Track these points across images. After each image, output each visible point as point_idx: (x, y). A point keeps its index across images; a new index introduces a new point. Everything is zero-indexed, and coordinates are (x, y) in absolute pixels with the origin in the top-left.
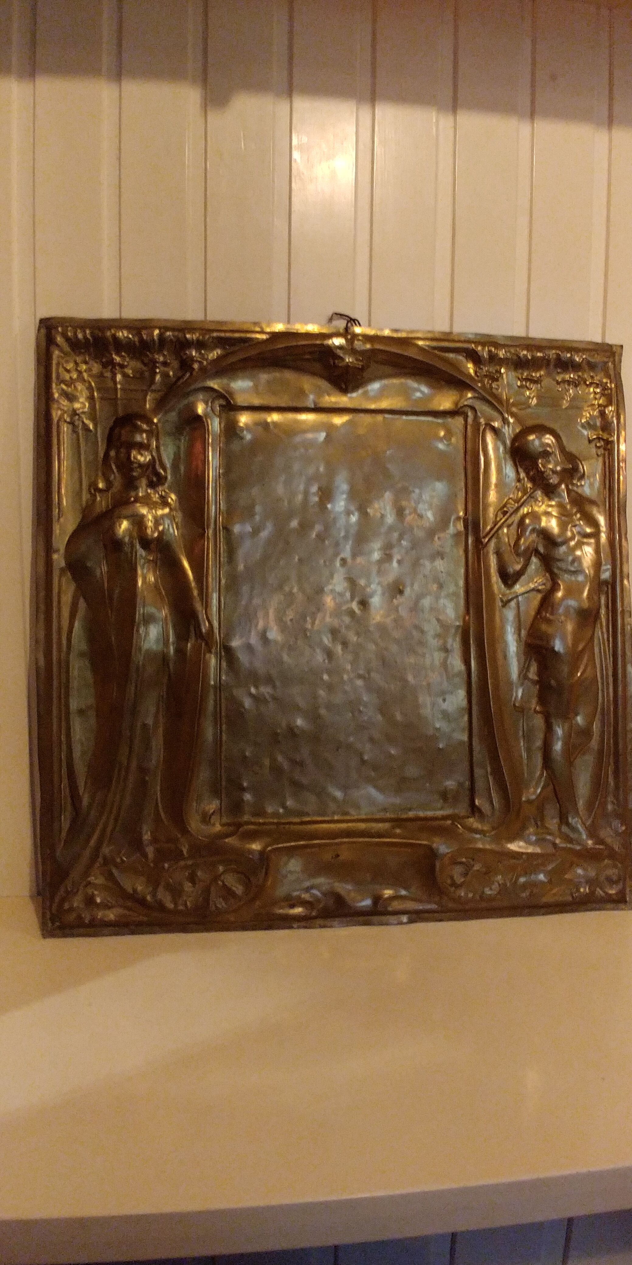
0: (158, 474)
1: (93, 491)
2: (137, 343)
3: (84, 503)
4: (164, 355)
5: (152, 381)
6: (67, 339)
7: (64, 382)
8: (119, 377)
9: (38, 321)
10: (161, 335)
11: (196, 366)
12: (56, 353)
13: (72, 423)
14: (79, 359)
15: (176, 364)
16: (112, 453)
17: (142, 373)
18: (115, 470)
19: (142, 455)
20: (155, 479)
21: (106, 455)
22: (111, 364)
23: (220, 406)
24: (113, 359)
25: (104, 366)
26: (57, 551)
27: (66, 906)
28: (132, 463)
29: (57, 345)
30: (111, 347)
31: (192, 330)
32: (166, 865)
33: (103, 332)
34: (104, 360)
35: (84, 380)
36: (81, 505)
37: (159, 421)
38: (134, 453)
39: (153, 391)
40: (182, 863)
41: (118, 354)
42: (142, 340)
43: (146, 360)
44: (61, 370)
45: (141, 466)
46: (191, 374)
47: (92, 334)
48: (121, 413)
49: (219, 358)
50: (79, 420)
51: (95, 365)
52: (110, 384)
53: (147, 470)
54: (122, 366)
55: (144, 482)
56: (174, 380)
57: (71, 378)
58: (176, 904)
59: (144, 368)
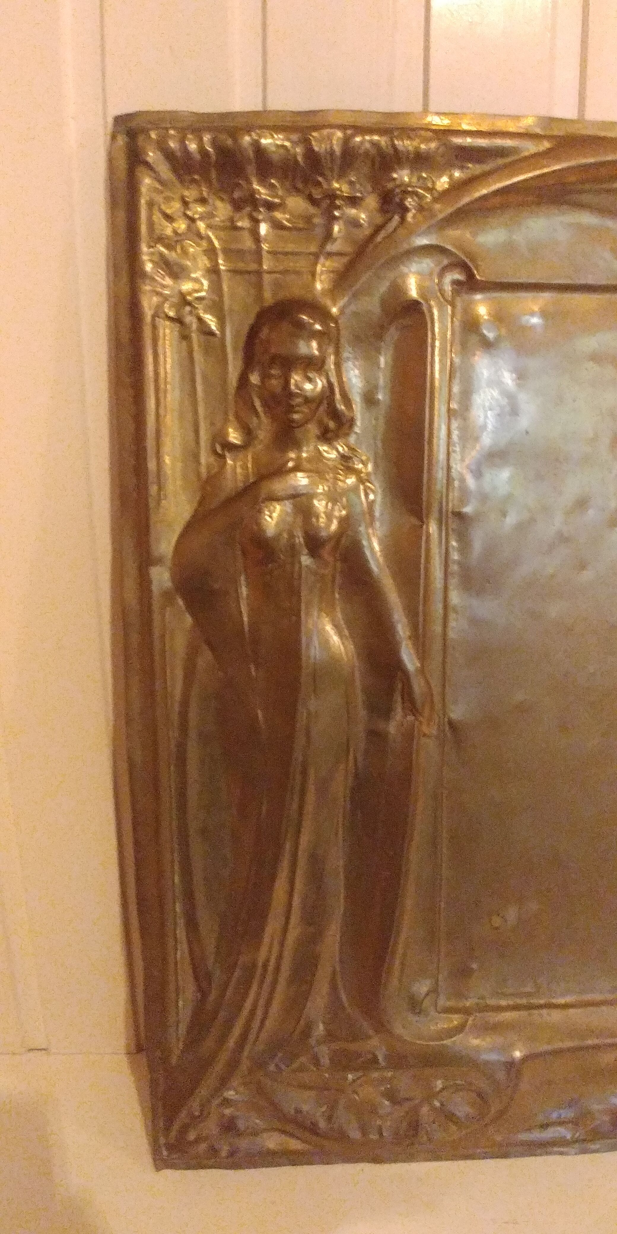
0: (335, 414)
1: (219, 449)
2: (300, 158)
3: (203, 470)
4: (351, 183)
5: (328, 236)
6: (169, 155)
7: (161, 240)
8: (264, 229)
9: (110, 120)
10: (346, 141)
11: (409, 202)
12: (147, 182)
13: (178, 320)
14: (191, 194)
15: (372, 201)
16: (254, 379)
17: (308, 219)
18: (260, 409)
19: (310, 380)
20: (332, 425)
21: (243, 380)
22: (252, 201)
23: (456, 283)
24: (253, 192)
25: (237, 206)
26: (159, 561)
27: (192, 1136)
28: (291, 395)
29: (147, 164)
30: (251, 169)
31: (408, 131)
32: (350, 1077)
33: (235, 140)
34: (237, 195)
35: (199, 236)
36: (198, 474)
37: (342, 311)
38: (296, 378)
39: (330, 255)
40: (376, 1075)
41: (263, 180)
42: (310, 154)
43: (317, 194)
44: (157, 217)
45: (307, 400)
46: (403, 219)
47: (214, 142)
48: (269, 297)
49: (458, 188)
50: (191, 313)
51: (219, 204)
52: (248, 243)
53: (317, 408)
54: (270, 206)
55: (313, 429)
56: (368, 232)
57: (175, 232)
58: (364, 1133)
59: (312, 210)
